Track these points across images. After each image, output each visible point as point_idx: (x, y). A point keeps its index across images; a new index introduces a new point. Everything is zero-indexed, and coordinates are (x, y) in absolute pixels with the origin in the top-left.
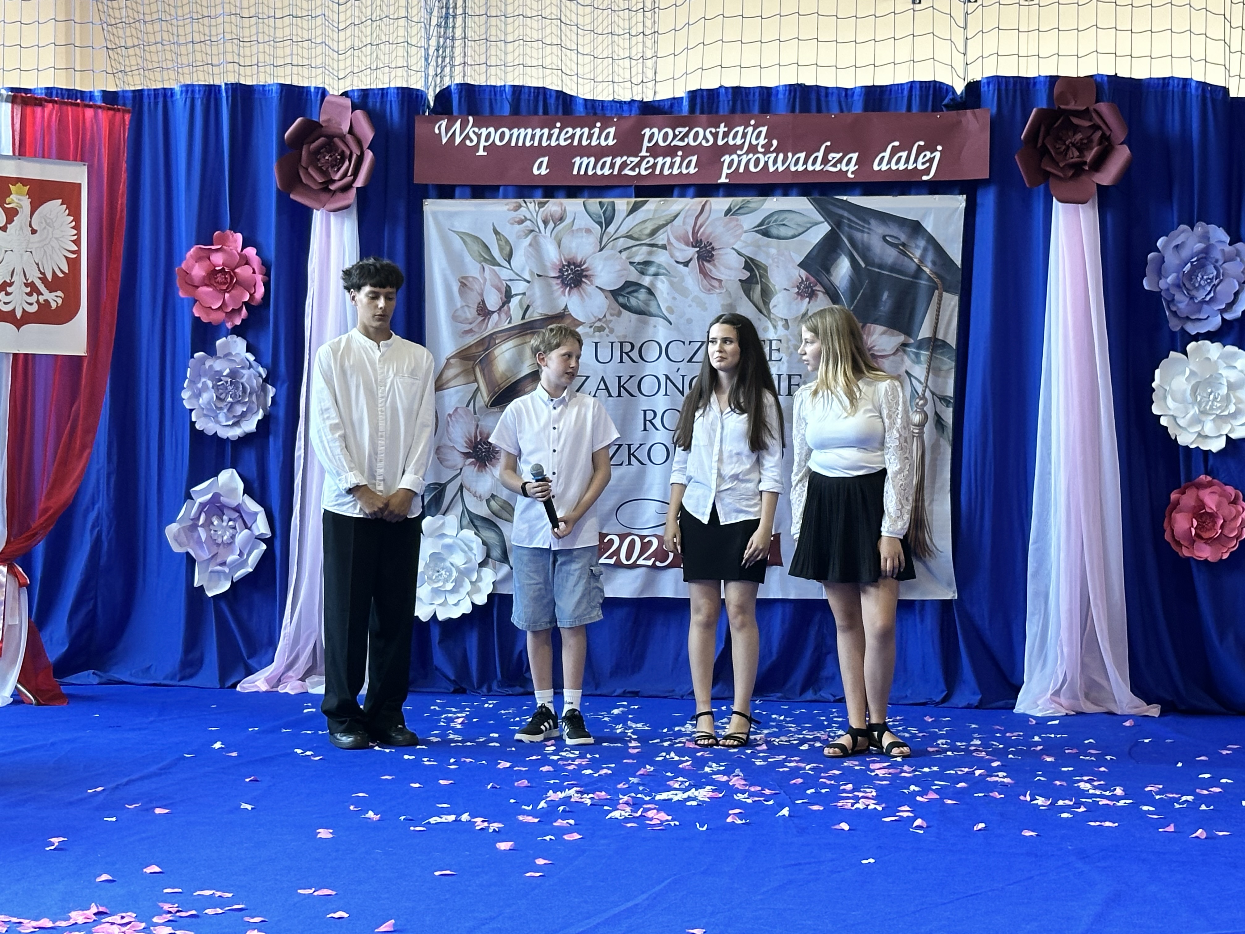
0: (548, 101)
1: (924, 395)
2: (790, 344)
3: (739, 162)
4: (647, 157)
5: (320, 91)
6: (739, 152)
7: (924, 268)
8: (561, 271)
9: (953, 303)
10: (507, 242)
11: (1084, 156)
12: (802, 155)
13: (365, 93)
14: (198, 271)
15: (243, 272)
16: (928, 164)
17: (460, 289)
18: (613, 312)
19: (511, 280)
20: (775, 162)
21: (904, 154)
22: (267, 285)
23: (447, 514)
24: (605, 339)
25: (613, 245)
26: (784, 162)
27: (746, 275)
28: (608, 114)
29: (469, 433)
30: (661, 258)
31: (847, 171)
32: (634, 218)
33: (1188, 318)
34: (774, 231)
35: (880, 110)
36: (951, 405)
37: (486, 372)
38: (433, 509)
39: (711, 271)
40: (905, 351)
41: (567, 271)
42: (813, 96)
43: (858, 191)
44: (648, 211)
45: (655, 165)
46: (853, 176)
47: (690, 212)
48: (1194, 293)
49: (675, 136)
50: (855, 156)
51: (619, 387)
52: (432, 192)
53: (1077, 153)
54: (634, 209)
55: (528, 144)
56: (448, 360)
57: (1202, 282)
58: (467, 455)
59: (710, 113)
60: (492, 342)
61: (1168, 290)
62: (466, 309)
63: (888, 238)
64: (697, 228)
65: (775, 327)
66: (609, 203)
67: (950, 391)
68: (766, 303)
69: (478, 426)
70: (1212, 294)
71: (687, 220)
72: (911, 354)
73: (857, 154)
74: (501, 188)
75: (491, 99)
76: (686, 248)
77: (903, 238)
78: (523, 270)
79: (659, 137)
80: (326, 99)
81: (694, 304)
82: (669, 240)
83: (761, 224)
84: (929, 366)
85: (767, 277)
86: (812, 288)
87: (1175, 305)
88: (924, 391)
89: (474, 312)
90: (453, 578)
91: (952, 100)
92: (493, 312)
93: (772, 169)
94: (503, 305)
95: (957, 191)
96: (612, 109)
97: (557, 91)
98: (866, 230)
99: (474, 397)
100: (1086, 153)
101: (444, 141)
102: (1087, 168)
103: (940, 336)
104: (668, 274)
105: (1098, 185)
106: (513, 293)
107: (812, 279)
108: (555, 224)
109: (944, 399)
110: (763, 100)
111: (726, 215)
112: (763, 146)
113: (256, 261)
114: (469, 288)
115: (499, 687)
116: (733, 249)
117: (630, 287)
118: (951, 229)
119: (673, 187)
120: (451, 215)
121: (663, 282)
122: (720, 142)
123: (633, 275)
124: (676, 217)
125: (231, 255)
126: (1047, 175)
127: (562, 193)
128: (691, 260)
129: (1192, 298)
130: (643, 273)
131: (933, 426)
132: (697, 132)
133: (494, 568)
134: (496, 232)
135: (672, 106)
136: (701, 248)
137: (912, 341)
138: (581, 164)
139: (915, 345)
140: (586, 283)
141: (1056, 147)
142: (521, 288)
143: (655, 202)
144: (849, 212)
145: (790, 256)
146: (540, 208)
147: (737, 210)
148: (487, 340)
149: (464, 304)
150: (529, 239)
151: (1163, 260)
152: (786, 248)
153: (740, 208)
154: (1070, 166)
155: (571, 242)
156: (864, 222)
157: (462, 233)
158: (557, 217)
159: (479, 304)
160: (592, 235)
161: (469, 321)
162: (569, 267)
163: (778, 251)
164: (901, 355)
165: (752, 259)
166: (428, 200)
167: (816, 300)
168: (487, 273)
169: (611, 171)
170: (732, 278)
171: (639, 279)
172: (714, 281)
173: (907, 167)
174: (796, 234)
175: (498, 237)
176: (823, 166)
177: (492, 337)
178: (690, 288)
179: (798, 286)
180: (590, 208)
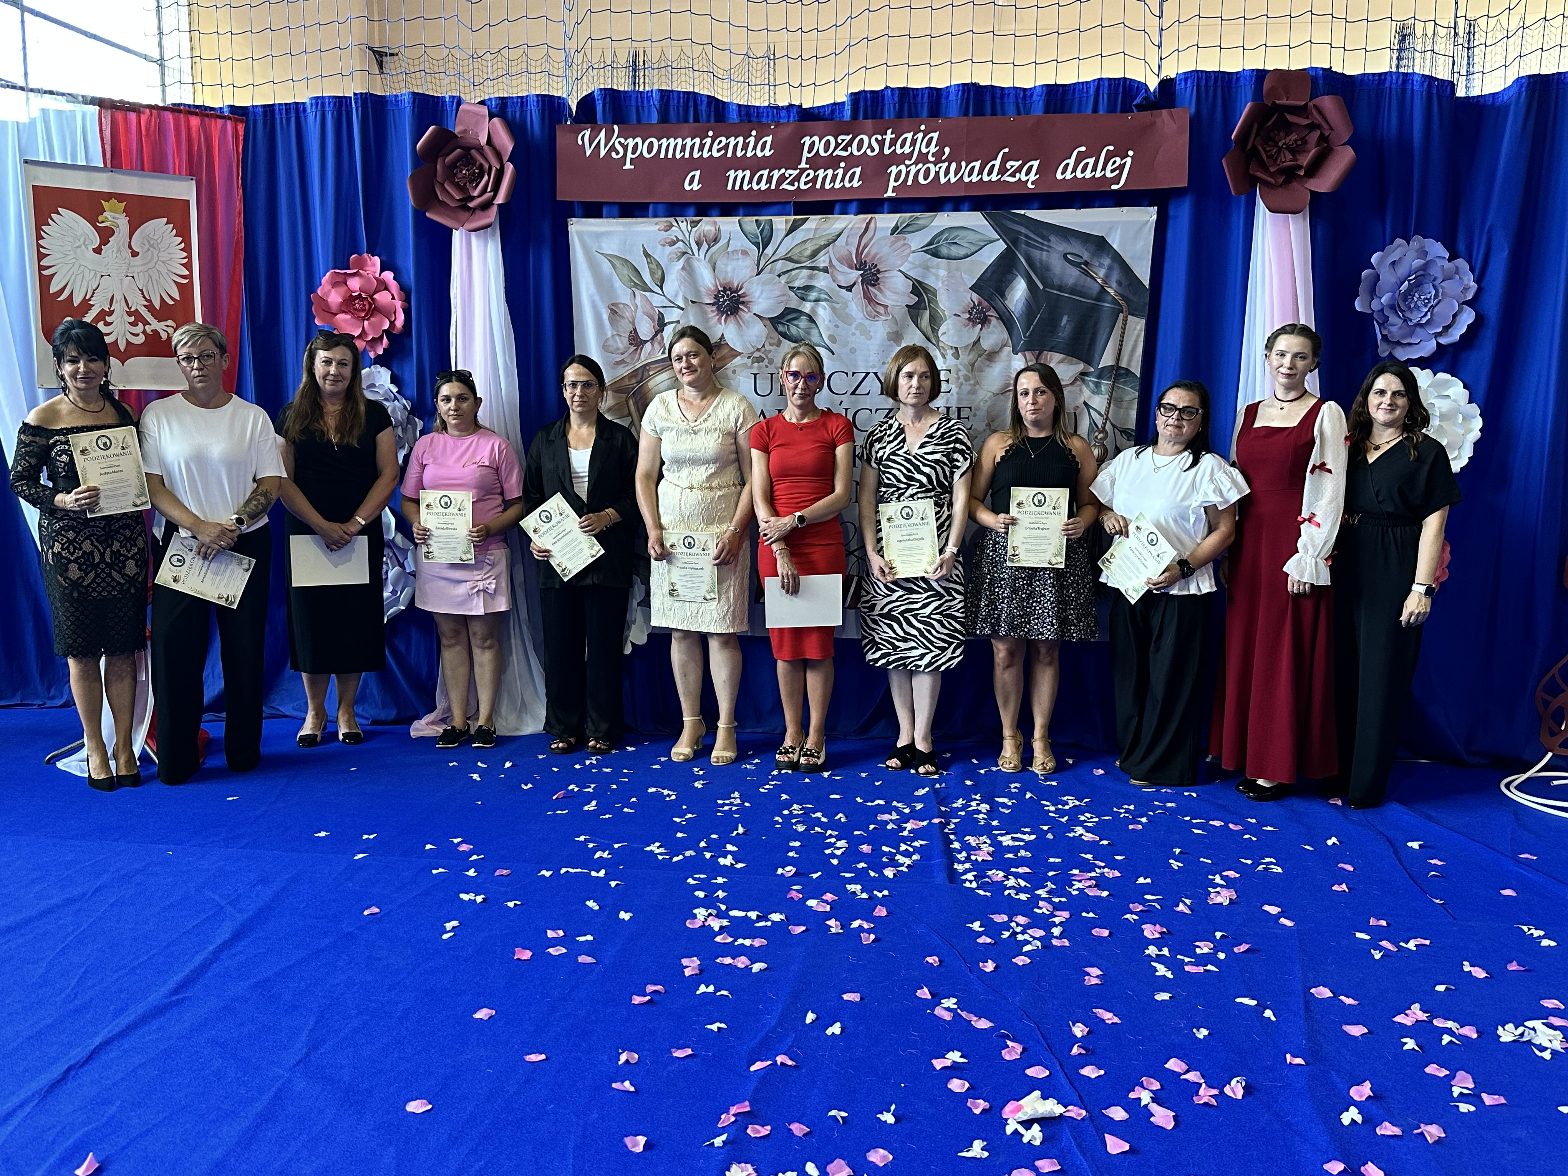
0: (700, 108)
1: (1104, 428)
2: (960, 374)
3: (908, 173)
4: (807, 169)
5: (455, 101)
6: (907, 162)
7: (1109, 290)
8: (716, 297)
9: (1138, 327)
10: (658, 265)
11: (1297, 160)
12: (977, 164)
13: (503, 102)
14: (335, 298)
15: (382, 298)
16: (1118, 172)
17: (610, 316)
18: (772, 341)
19: (663, 307)
20: (947, 173)
21: (1091, 161)
22: (407, 312)
24: (764, 371)
25: (771, 269)
26: (956, 173)
27: (914, 300)
28: (764, 121)
30: (822, 281)
31: (1028, 180)
32: (793, 239)
33: (1398, 343)
34: (944, 251)
35: (1061, 113)
37: (639, 404)
39: (876, 295)
40: (1083, 381)
41: (723, 296)
42: (988, 97)
43: (1036, 205)
44: (808, 230)
45: (816, 178)
46: (1033, 187)
47: (852, 232)
48: (1408, 314)
49: (837, 145)
50: (1036, 163)
52: (578, 210)
53: (1290, 157)
54: (794, 228)
55: (678, 156)
57: (1419, 303)
59: (874, 118)
60: (646, 373)
61: (1382, 310)
62: (617, 338)
63: (1069, 256)
64: (861, 248)
65: (944, 356)
66: (766, 221)
68: (935, 331)
70: (1429, 317)
71: (850, 240)
72: (1091, 384)
73: (1039, 161)
74: (651, 206)
75: (637, 107)
76: (849, 270)
77: (1086, 256)
78: (676, 296)
79: (820, 147)
80: (461, 107)
81: (858, 333)
82: (830, 261)
83: (929, 244)
84: (1111, 397)
85: (936, 302)
86: (984, 313)
87: (1385, 328)
88: (1105, 424)
89: (626, 341)
91: (1145, 99)
92: (646, 342)
93: (943, 180)
94: (656, 334)
95: (1146, 203)
96: (768, 116)
97: (709, 97)
98: (1044, 247)
100: (1301, 157)
101: (588, 153)
102: (1302, 173)
103: (1124, 364)
104: (829, 300)
105: (1312, 192)
106: (666, 321)
107: (985, 303)
108: (709, 245)
109: (1124, 432)
110: (932, 103)
111: (892, 234)
112: (933, 156)
113: (394, 286)
114: (620, 316)
116: (900, 271)
117: (789, 315)
118: (1140, 245)
119: (834, 202)
120: (598, 236)
121: (825, 309)
122: (887, 151)
123: (794, 302)
124: (839, 235)
125: (369, 279)
126: (1253, 180)
127: (716, 211)
128: (854, 284)
129: (1406, 320)
130: (803, 299)
132: (862, 140)
134: (647, 255)
135: (833, 111)
136: (865, 271)
137: (1092, 370)
138: (736, 178)
139: (1096, 373)
140: (743, 310)
141: (1268, 149)
142: (675, 316)
143: (815, 219)
144: (1026, 228)
145: (962, 278)
146: (692, 228)
147: (905, 227)
148: (640, 371)
149: (615, 333)
150: (682, 262)
151: (1377, 278)
152: (957, 269)
153: (908, 225)
154: (1281, 171)
155: (726, 265)
156: (1042, 239)
157: (610, 255)
158: (711, 237)
159: (631, 333)
160: (749, 258)
161: (621, 352)
162: (725, 293)
163: (948, 273)
164: (1080, 386)
165: (920, 283)
166: (573, 219)
167: (988, 327)
168: (638, 299)
169: (768, 185)
170: (899, 303)
171: (799, 307)
172: (879, 307)
173: (1094, 175)
174: (969, 253)
175: (649, 258)
176: (1000, 176)
177: (644, 369)
178: (854, 315)
179: (969, 311)
180: (746, 227)
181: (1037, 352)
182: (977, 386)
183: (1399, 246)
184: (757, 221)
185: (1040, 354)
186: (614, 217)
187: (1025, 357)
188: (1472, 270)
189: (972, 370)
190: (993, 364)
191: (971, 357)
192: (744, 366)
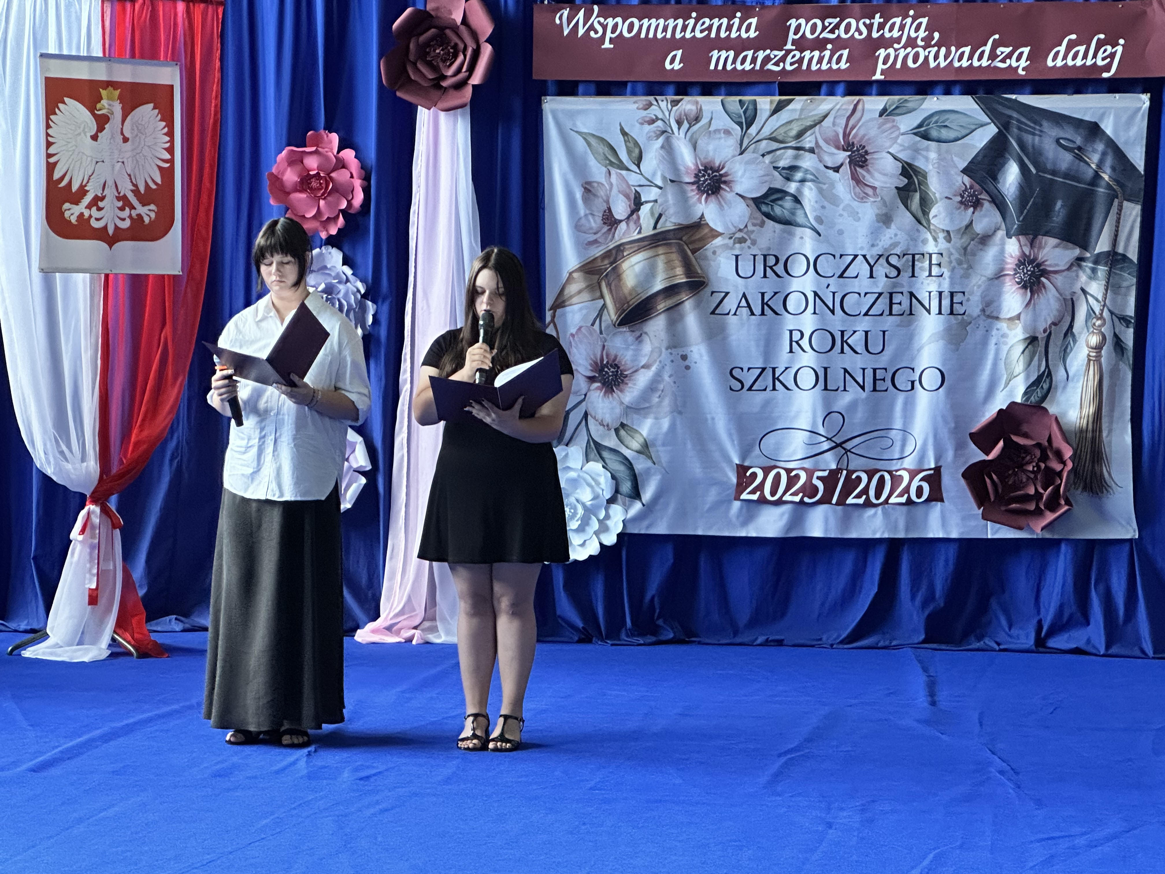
1: (1101, 314)
2: (952, 258)
3: (896, 57)
4: (792, 50)
6: (896, 46)
7: (1103, 175)
8: (696, 176)
9: (1134, 213)
10: (636, 144)
12: (967, 50)
14: (290, 177)
15: (340, 176)
16: (1108, 60)
17: (583, 195)
18: (755, 221)
19: (640, 186)
20: (936, 57)
21: (1082, 49)
22: (366, 190)
23: (570, 445)
24: (747, 252)
25: (755, 149)
26: (946, 58)
27: (903, 182)
28: (749, 3)
29: (595, 355)
30: (808, 162)
31: (1018, 66)
32: (778, 119)
34: (934, 133)
35: (1052, 1)
36: (1132, 325)
37: (613, 287)
39: (864, 177)
40: (1080, 266)
41: (704, 176)
43: (1028, 89)
44: (794, 110)
45: (801, 60)
46: (1024, 73)
47: (840, 112)
49: (824, 28)
50: (1026, 50)
51: (763, 304)
52: (552, 88)
54: (778, 108)
55: (660, 36)
56: (571, 274)
58: (591, 379)
60: (620, 254)
62: (590, 217)
63: (1061, 141)
64: (848, 129)
65: (935, 239)
66: (750, 101)
67: (1130, 310)
68: (925, 213)
69: (604, 346)
71: (838, 121)
72: (1087, 269)
73: (1029, 48)
74: (629, 86)
76: (836, 151)
77: (1079, 141)
78: (654, 174)
79: (806, 29)
81: (845, 214)
82: (817, 143)
83: (920, 126)
84: (1108, 283)
85: (927, 184)
86: (976, 196)
88: (1102, 311)
89: (599, 220)
90: (578, 516)
92: (621, 221)
93: (932, 64)
95: (1140, 90)
98: (1037, 133)
99: (600, 315)
101: (566, 33)
103: (1120, 250)
104: (816, 180)
106: (643, 200)
107: (977, 187)
108: (690, 124)
109: (1124, 320)
111: (881, 115)
112: (922, 40)
113: (354, 164)
114: (594, 195)
115: (628, 636)
116: (889, 153)
117: (774, 195)
118: (1133, 131)
119: (820, 84)
120: (572, 114)
121: (811, 189)
122: (875, 35)
123: (778, 182)
124: (825, 117)
125: (327, 158)
127: (697, 89)
128: (842, 165)
130: (788, 179)
131: (1112, 348)
132: (849, 24)
133: (624, 504)
134: (624, 133)
136: (853, 152)
137: (1088, 255)
138: (719, 58)
139: (1092, 259)
140: (725, 190)
142: (652, 195)
143: (802, 100)
144: (1018, 112)
145: (952, 161)
146: (672, 106)
147: (894, 110)
148: (614, 252)
149: (588, 212)
150: (661, 140)
152: (948, 152)
153: (897, 108)
155: (708, 144)
156: (1035, 123)
157: (585, 133)
158: (692, 116)
159: (605, 212)
160: (731, 137)
161: (594, 231)
162: (706, 172)
163: (939, 155)
164: (1076, 271)
165: (909, 165)
166: (548, 97)
167: (981, 210)
168: (614, 178)
169: (753, 65)
170: (888, 185)
171: (784, 186)
172: (867, 188)
173: (1085, 63)
174: (960, 136)
175: (626, 138)
176: (990, 62)
177: (620, 248)
178: (841, 196)
179: (961, 195)
180: (730, 107)
181: (1031, 237)
182: (971, 271)
184: (740, 101)
185: (1035, 237)
186: (589, 95)
187: (1019, 241)
189: (965, 254)
190: (986, 248)
191: (963, 240)
192: (726, 247)
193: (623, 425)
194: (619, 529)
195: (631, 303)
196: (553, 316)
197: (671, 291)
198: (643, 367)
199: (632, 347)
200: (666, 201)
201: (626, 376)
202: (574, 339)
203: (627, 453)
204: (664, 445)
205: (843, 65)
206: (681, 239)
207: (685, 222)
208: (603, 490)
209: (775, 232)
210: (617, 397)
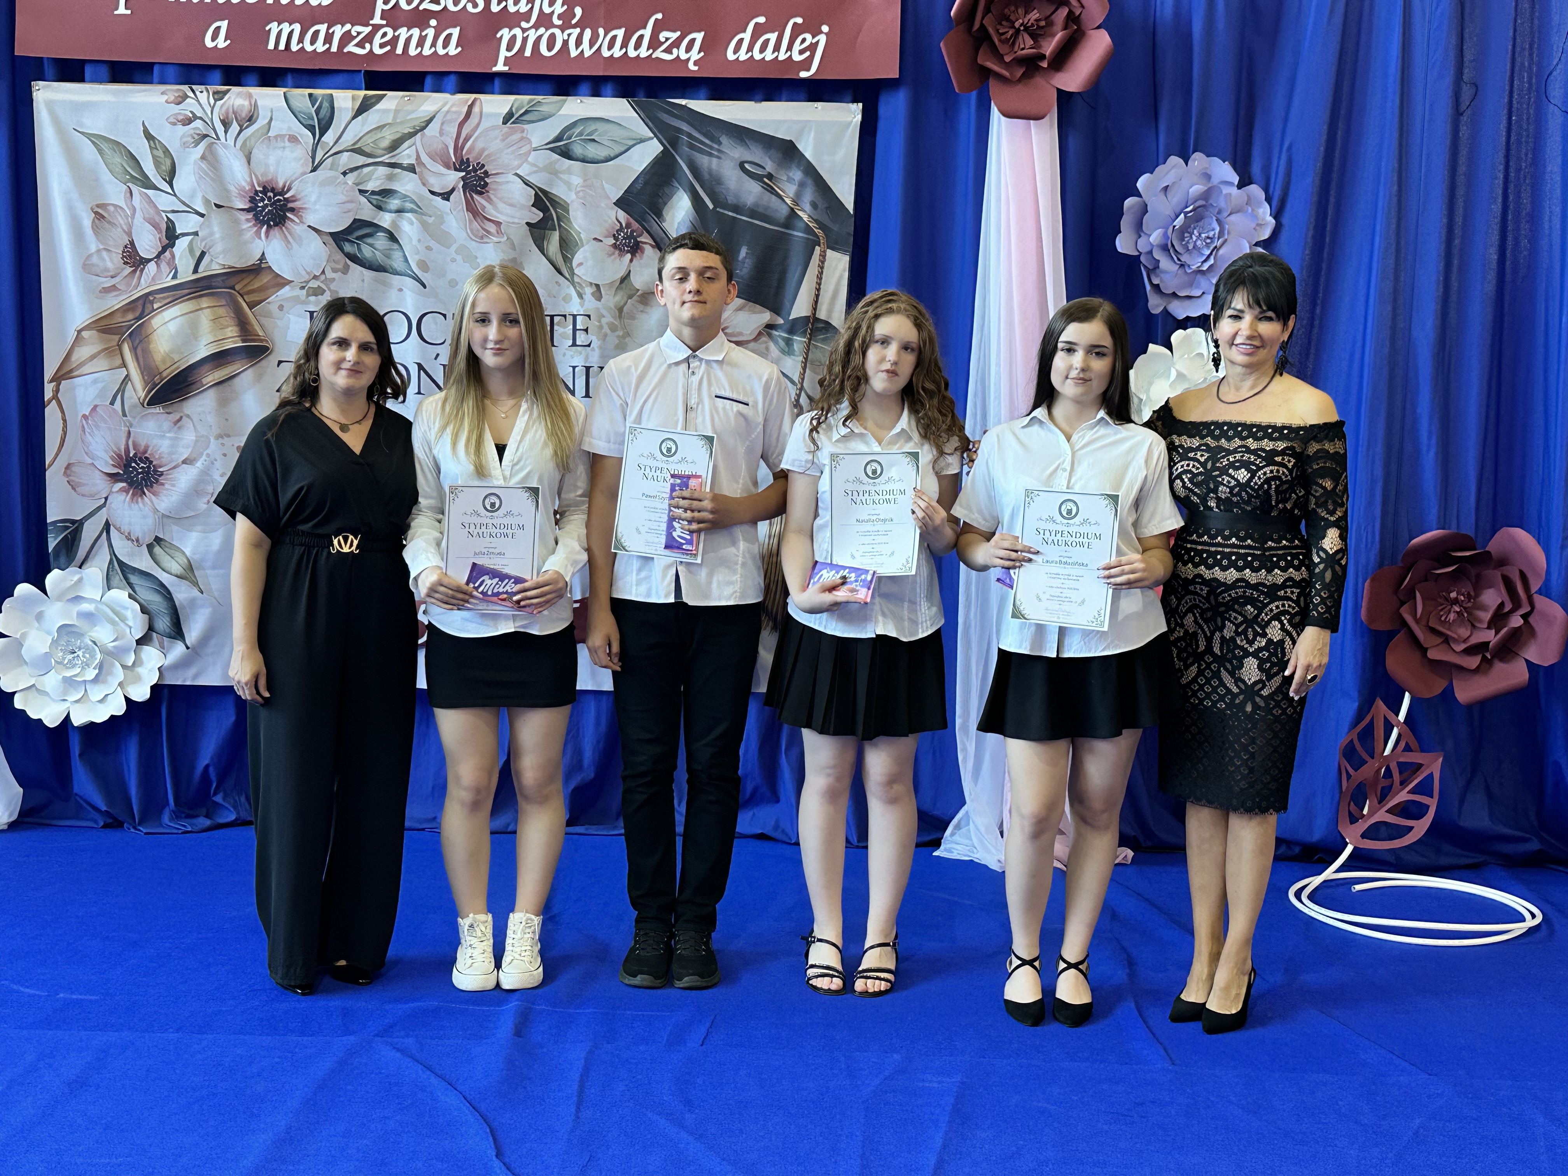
2: (604, 321)
3: (525, 40)
4: (382, 26)
6: (524, 25)
7: (800, 213)
8: (252, 200)
9: (841, 266)
10: (166, 152)
11: (1040, 47)
12: (620, 33)
16: (808, 54)
17: (93, 222)
18: (336, 266)
19: (174, 212)
20: (579, 42)
21: (773, 37)
23: (85, 567)
25: (333, 164)
26: (592, 43)
27: (537, 216)
29: (118, 445)
30: (407, 184)
31: (689, 59)
32: (363, 124)
33: (1174, 295)
34: (578, 150)
37: (139, 351)
38: (63, 560)
39: (483, 208)
40: (770, 336)
41: (262, 200)
43: (703, 92)
44: (385, 111)
45: (395, 40)
46: (696, 68)
47: (448, 117)
48: (1186, 258)
50: (699, 36)
52: (47, 70)
53: (1030, 42)
54: (363, 108)
56: (79, 332)
57: (1199, 243)
58: (114, 477)
60: (148, 305)
61: (1150, 253)
62: (105, 254)
63: (747, 166)
64: (461, 141)
65: (580, 296)
66: (324, 95)
68: (567, 260)
69: (129, 433)
70: (1211, 261)
71: (447, 128)
72: (780, 341)
73: (703, 34)
74: (156, 68)
76: (444, 170)
77: (770, 167)
78: (193, 196)
81: (459, 258)
82: (418, 157)
83: (558, 139)
84: (806, 359)
85: (569, 220)
86: (635, 238)
87: (1157, 276)
88: (799, 396)
89: (118, 259)
90: (98, 661)
92: (149, 261)
93: (574, 53)
94: (164, 249)
95: (850, 98)
98: (716, 153)
99: (121, 390)
100: (1044, 43)
102: (1045, 64)
103: (822, 315)
104: (417, 210)
105: (1059, 90)
106: (179, 231)
107: (635, 225)
108: (241, 126)
111: (505, 123)
112: (560, 17)
114: (109, 222)
115: (171, 819)
116: (517, 175)
117: (360, 229)
118: (840, 154)
119: (424, 74)
120: (76, 106)
121: (412, 223)
122: (495, 8)
123: (367, 212)
124: (429, 122)
126: (985, 73)
127: (253, 78)
128: (453, 190)
129: (1183, 266)
130: (380, 208)
133: (161, 646)
134: (149, 136)
136: (468, 173)
137: (781, 321)
138: (280, 33)
139: (786, 327)
140: (292, 221)
141: (1000, 31)
142: (190, 225)
143: (396, 97)
144: (689, 124)
145: (603, 189)
146: (216, 100)
147: (521, 115)
148: (141, 302)
149: (101, 247)
150: (200, 148)
151: (1144, 209)
152: (596, 176)
153: (526, 112)
154: (1020, 61)
155: (267, 155)
156: (712, 140)
157: (94, 135)
158: (244, 115)
159: (126, 247)
160: (299, 146)
161: (111, 274)
162: (266, 195)
163: (584, 181)
164: (766, 342)
165: (545, 193)
166: (41, 83)
167: (641, 258)
168: (137, 200)
169: (327, 46)
170: (516, 221)
171: (374, 219)
172: (485, 221)
173: (777, 57)
174: (612, 155)
175: (151, 142)
176: (651, 51)
177: (146, 299)
178: (453, 233)
179: (614, 235)
180: (295, 104)
182: (628, 339)
183: (1174, 167)
184: (310, 95)
186: (101, 82)
188: (1268, 199)
189: (620, 316)
190: (648, 309)
191: (618, 298)
192: (296, 300)
193: (158, 540)
194: (154, 681)
195: (165, 374)
196: (57, 391)
197: (220, 358)
198: (184, 462)
199: (168, 435)
200: (212, 234)
201: (162, 474)
202: (87, 423)
203: (164, 578)
204: (214, 567)
205: (453, 50)
206: (233, 288)
207: (240, 264)
208: (130, 628)
209: (363, 281)
210: (149, 503)
